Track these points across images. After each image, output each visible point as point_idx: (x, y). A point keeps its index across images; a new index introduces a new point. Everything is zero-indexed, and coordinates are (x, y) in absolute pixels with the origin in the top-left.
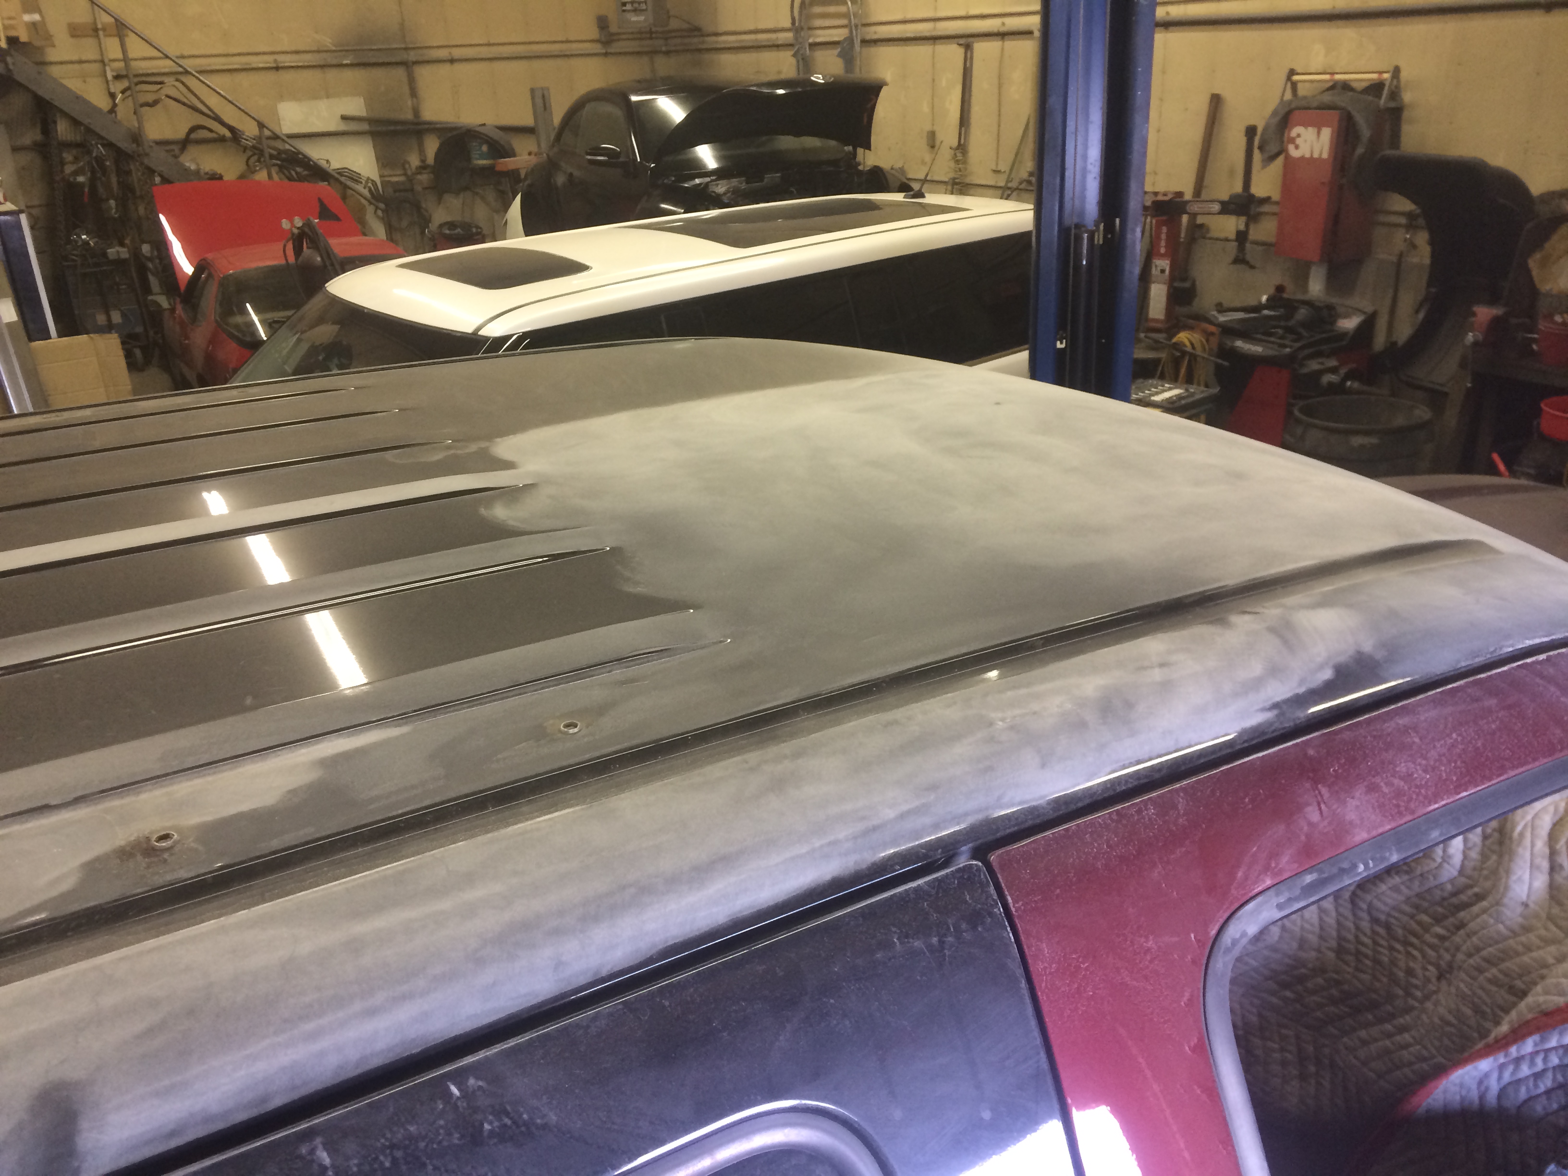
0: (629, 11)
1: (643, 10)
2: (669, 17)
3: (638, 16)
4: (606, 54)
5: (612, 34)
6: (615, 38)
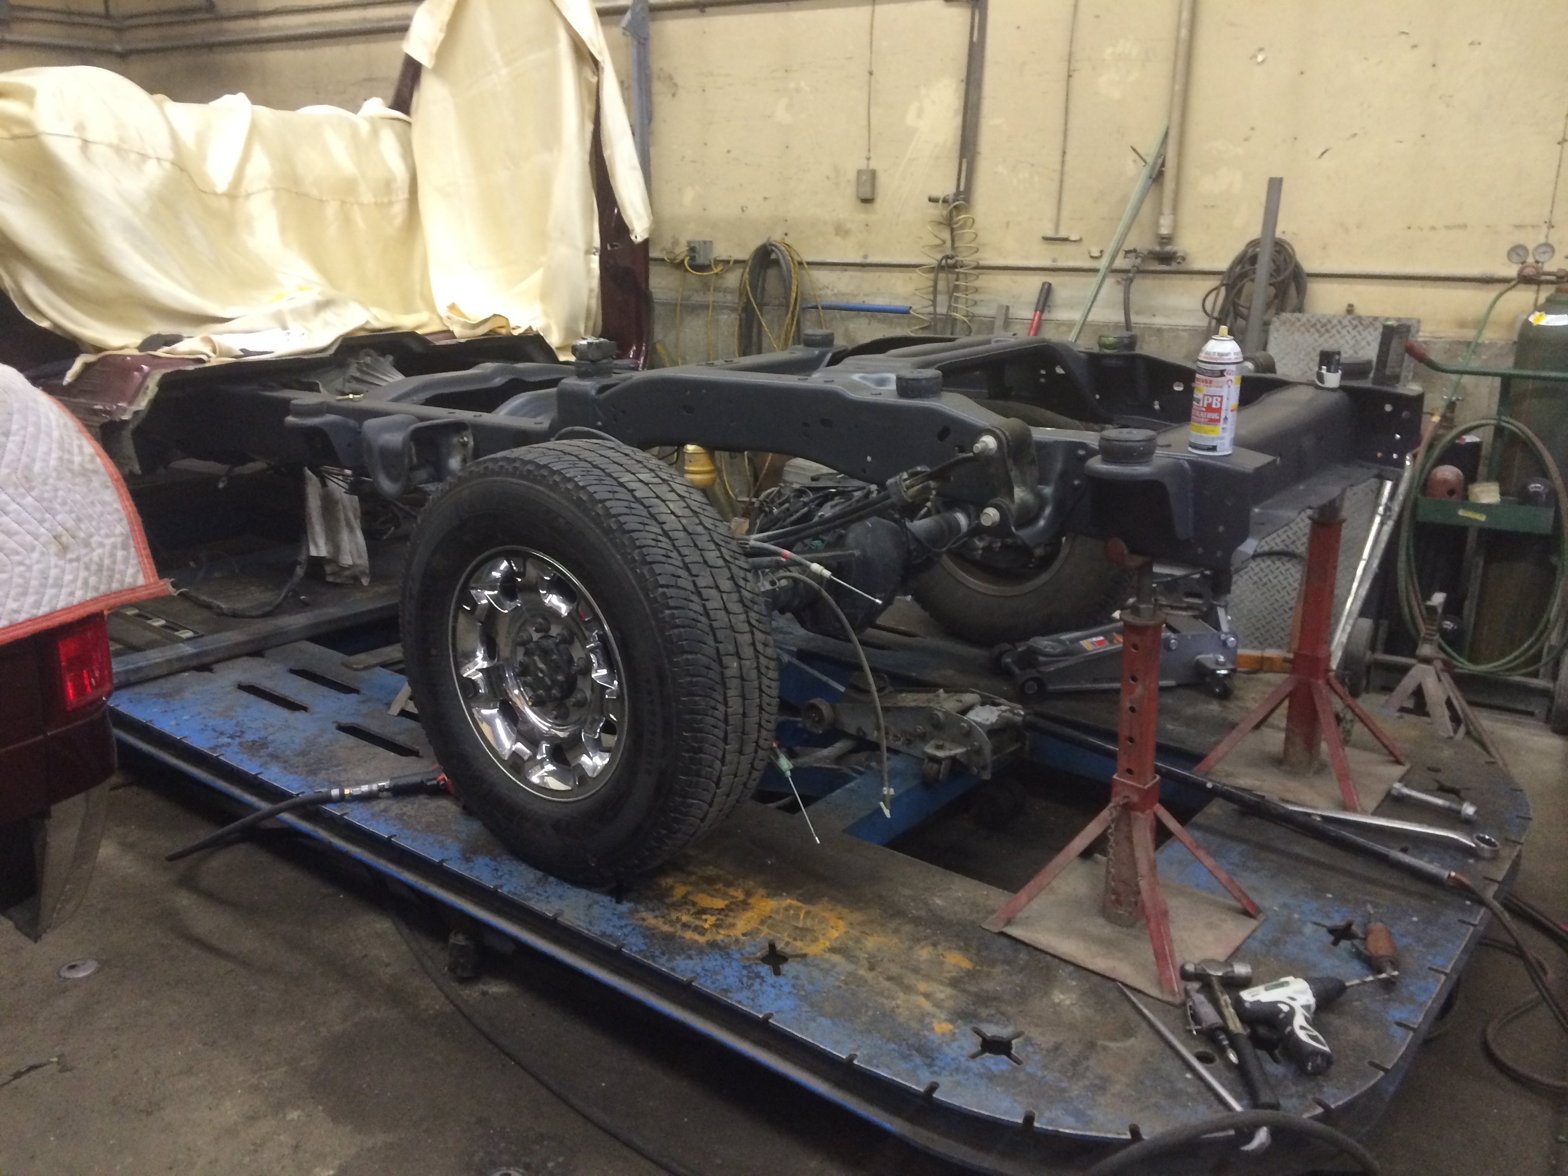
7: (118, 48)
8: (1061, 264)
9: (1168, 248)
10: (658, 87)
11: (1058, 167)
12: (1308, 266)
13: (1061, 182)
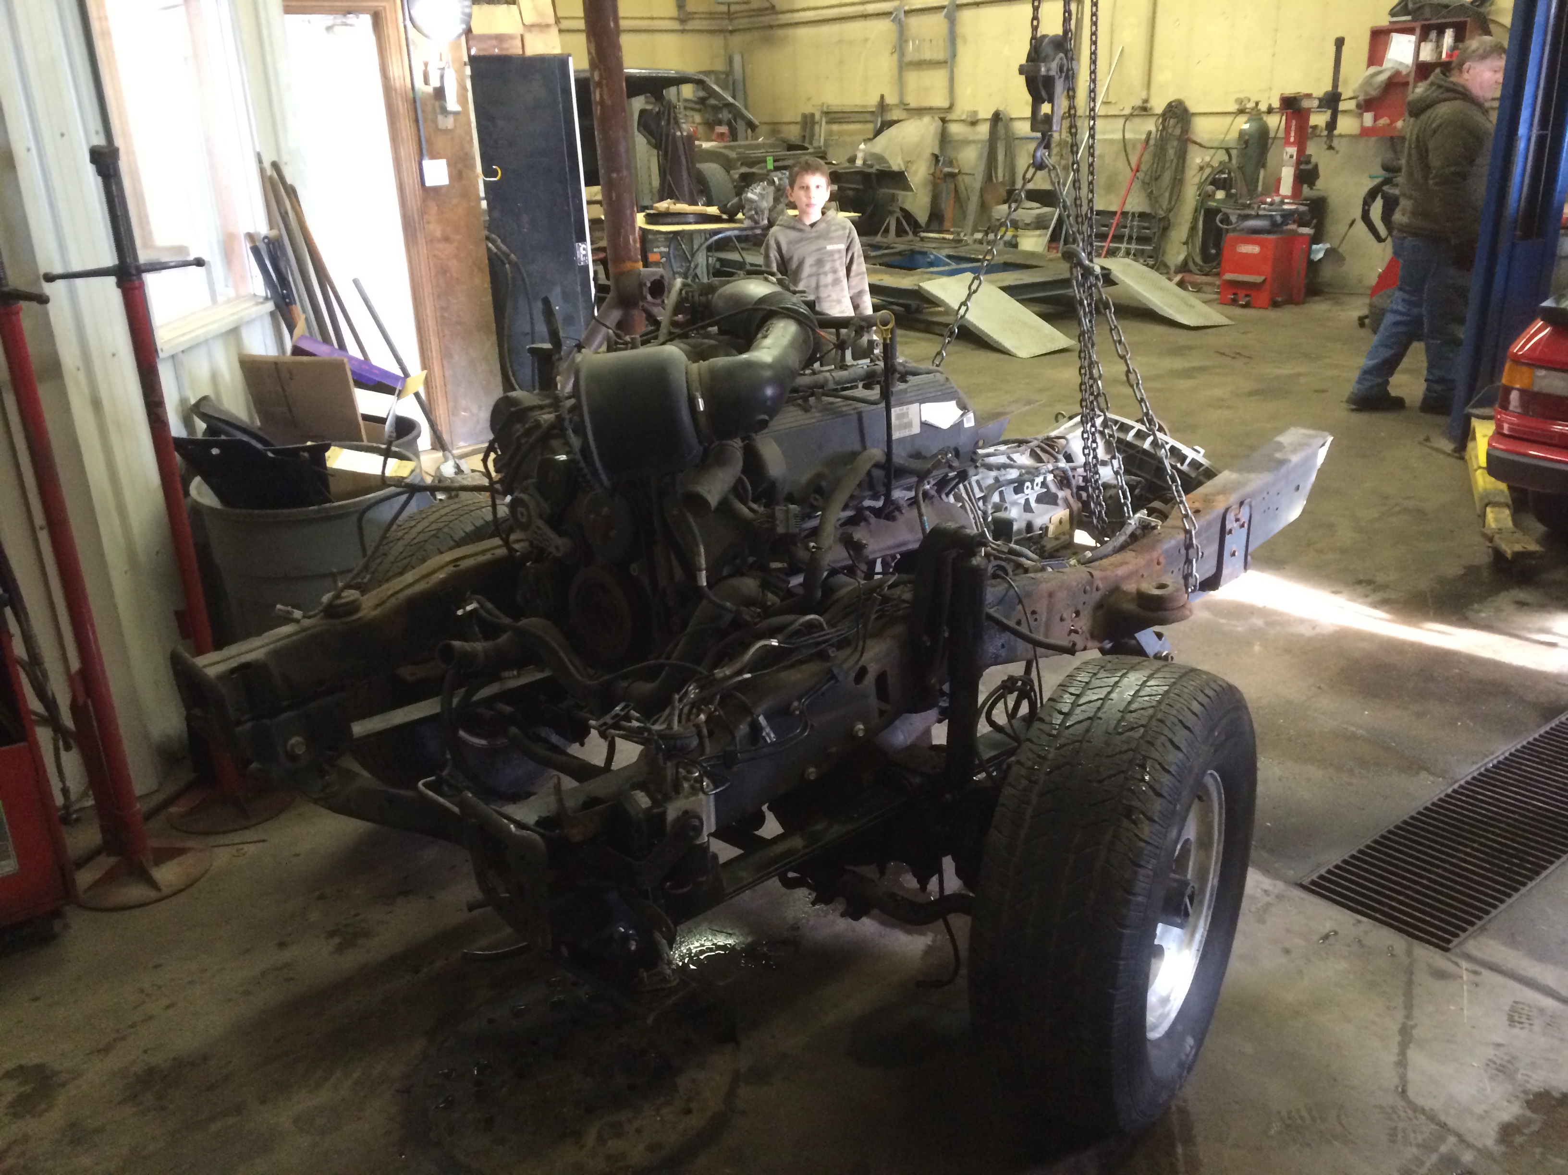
4: (683, 31)
5: (690, 13)
6: (691, 16)
7: (730, 28)
8: (1110, 114)
9: (1146, 105)
10: (959, 42)
12: (1192, 110)
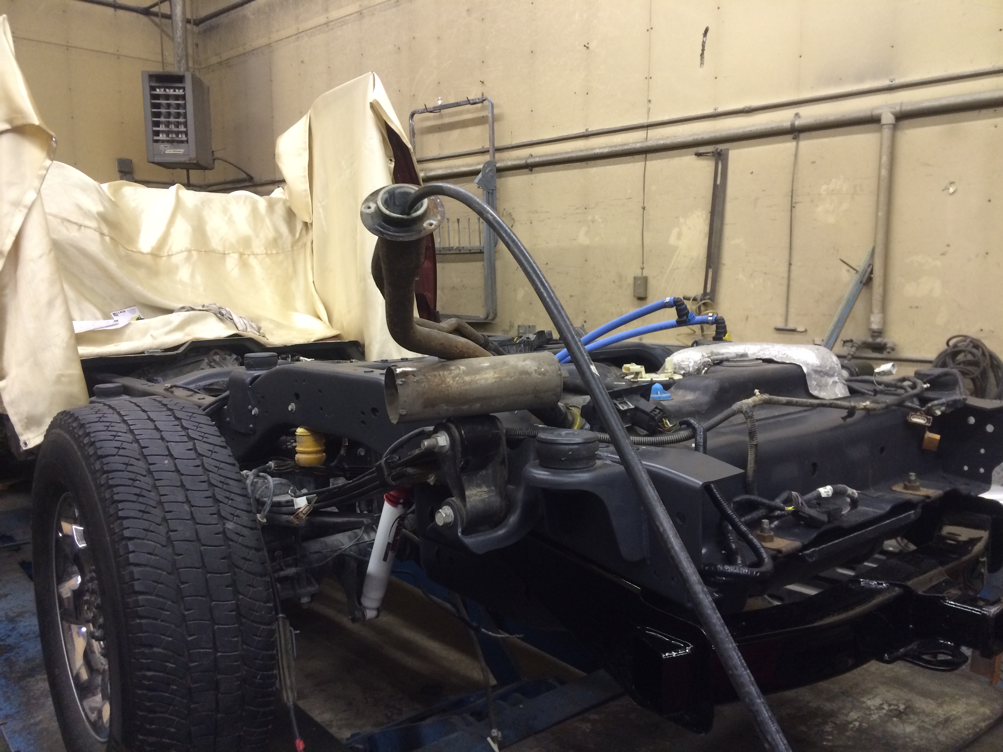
0: (163, 141)
1: (182, 142)
2: (214, 160)
3: (175, 148)
9: (879, 340)
11: (786, 275)
13: (789, 286)
